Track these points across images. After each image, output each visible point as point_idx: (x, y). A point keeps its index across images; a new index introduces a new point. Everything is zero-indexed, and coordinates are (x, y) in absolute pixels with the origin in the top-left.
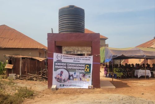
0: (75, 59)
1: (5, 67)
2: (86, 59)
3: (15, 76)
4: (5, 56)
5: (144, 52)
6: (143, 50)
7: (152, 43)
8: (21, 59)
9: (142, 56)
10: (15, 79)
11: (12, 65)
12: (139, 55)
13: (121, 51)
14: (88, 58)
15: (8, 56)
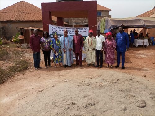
0: (70, 31)
1: (18, 38)
2: (82, 30)
3: (27, 45)
4: (17, 28)
5: (145, 21)
6: (143, 19)
7: (152, 12)
8: (30, 31)
9: (142, 25)
10: (26, 48)
11: (24, 36)
12: (139, 24)
13: (121, 21)
14: (84, 30)
15: (19, 28)
